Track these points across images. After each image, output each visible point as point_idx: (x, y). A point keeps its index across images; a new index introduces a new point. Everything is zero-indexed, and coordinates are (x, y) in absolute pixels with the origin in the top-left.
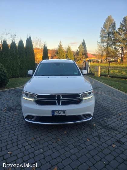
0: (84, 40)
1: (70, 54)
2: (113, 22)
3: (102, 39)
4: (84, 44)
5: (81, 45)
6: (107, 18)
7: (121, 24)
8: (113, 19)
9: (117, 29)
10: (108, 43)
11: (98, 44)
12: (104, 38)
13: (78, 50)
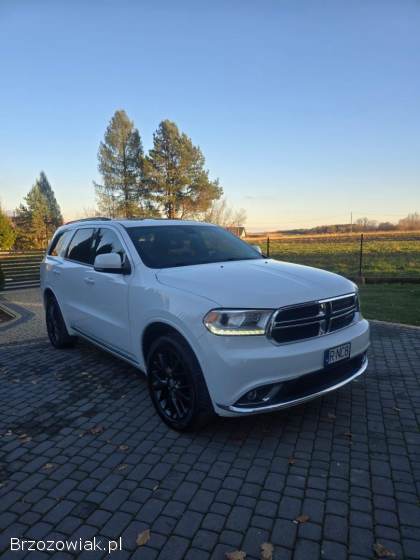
0: (42, 175)
2: (133, 131)
3: (107, 178)
4: (44, 187)
5: (34, 191)
6: (113, 115)
7: (157, 141)
8: (131, 121)
9: (146, 153)
10: (126, 191)
12: (113, 175)
13: (27, 206)
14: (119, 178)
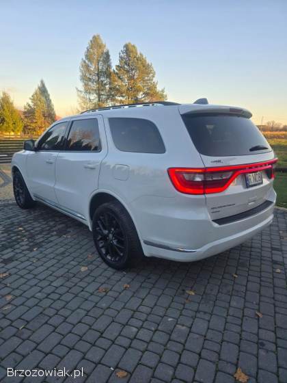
0: (42, 82)
1: (12, 114)
2: (105, 51)
3: (86, 85)
4: (43, 90)
5: (36, 94)
6: (91, 39)
7: (121, 58)
8: (104, 43)
9: (114, 68)
10: (99, 95)
11: (79, 96)
12: (90, 83)
13: (31, 104)
14: (94, 86)
